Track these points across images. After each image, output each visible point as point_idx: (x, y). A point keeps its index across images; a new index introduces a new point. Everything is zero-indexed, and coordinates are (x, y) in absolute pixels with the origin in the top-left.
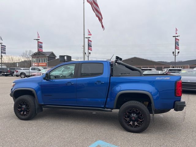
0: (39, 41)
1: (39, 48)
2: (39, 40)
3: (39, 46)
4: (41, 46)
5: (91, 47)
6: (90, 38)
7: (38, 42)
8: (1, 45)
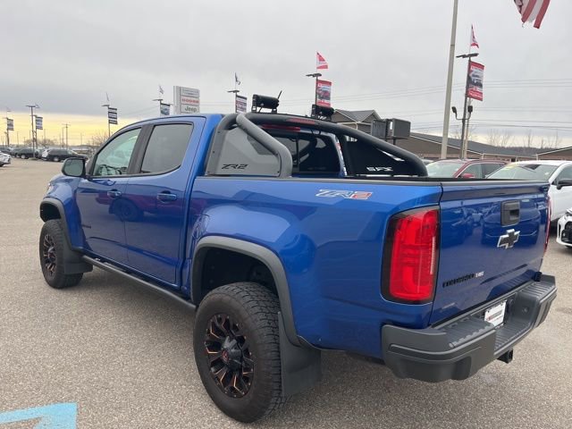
0: (319, 78)
1: (318, 99)
2: (320, 75)
3: (320, 94)
4: (326, 92)
5: (481, 86)
6: (476, 55)
7: (318, 81)
8: (237, 96)
